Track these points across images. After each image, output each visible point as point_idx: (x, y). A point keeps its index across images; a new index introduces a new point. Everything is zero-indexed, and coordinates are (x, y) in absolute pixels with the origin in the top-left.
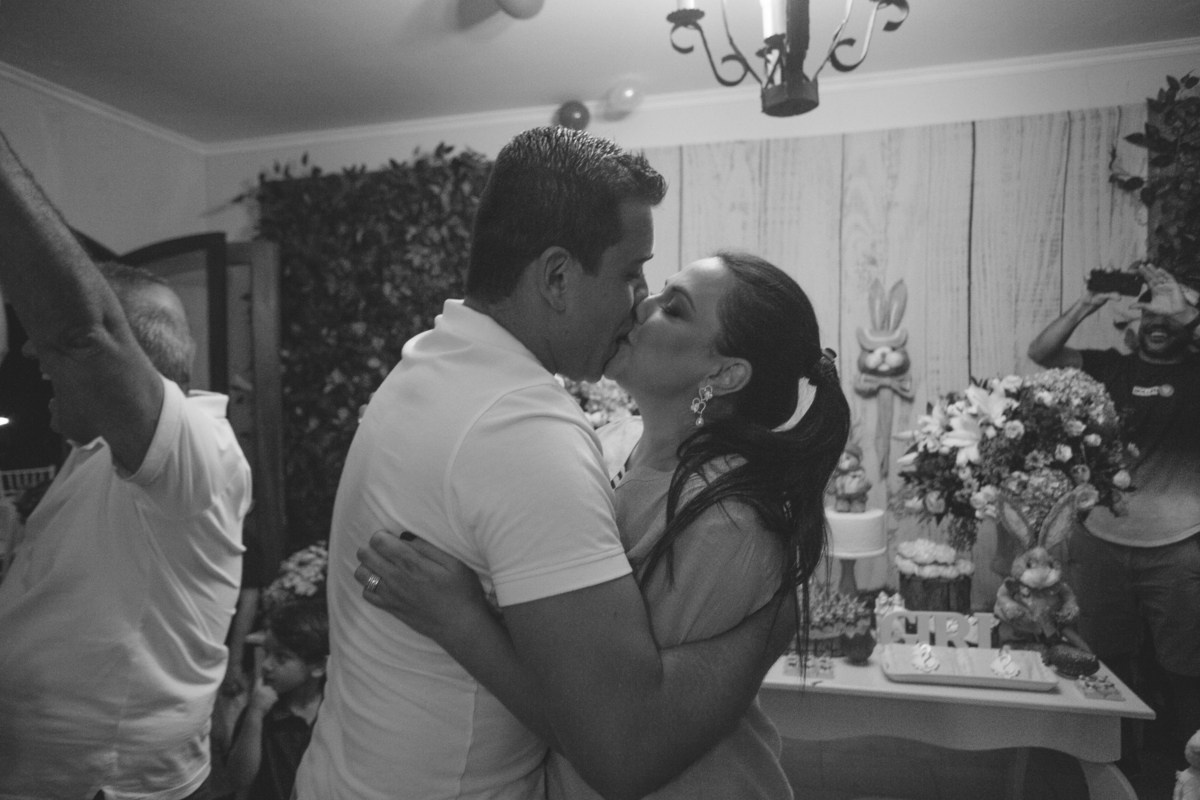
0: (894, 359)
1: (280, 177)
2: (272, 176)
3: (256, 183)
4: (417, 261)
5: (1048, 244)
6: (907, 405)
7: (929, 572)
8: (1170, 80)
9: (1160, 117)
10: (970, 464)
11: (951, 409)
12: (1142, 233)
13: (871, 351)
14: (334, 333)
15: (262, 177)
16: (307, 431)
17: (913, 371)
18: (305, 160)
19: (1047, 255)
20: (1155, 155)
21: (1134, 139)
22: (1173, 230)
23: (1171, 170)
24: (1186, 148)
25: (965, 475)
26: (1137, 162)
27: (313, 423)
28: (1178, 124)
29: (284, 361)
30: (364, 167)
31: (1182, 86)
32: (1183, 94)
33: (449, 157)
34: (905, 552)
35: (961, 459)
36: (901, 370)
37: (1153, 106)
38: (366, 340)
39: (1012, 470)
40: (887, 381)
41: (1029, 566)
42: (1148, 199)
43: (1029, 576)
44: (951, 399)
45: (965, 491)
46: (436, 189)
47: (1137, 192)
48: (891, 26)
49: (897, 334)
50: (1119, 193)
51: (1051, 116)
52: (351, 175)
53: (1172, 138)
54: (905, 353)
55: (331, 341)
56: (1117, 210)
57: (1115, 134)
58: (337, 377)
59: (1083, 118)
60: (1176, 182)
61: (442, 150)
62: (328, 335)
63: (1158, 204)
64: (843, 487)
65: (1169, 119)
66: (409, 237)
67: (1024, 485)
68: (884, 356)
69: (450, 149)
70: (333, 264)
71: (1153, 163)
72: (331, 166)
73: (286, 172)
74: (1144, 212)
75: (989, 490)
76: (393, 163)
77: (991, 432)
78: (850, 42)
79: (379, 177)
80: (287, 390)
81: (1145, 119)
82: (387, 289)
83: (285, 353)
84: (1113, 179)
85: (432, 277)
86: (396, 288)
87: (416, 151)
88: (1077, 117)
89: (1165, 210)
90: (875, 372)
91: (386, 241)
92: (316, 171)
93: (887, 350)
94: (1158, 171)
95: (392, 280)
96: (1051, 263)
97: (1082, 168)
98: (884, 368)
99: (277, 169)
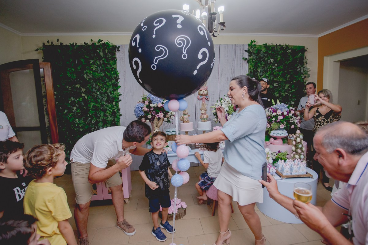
0: (206, 92)
1: (50, 44)
2: (46, 44)
3: (41, 45)
4: (94, 69)
5: (232, 70)
6: (208, 101)
8: (251, 41)
9: (250, 47)
10: (227, 111)
11: (222, 101)
12: (247, 69)
13: (201, 91)
14: (70, 87)
15: (44, 44)
16: (65, 113)
17: (209, 94)
18: (58, 40)
19: (232, 72)
20: (249, 54)
21: (246, 51)
22: (252, 68)
23: (251, 57)
24: (254, 54)
26: (246, 55)
27: (66, 111)
28: (253, 49)
29: (55, 95)
30: (76, 44)
31: (253, 42)
32: (253, 44)
33: (101, 43)
34: (215, 129)
36: (206, 95)
37: (249, 45)
38: (80, 89)
39: (234, 112)
40: (204, 97)
42: (248, 62)
44: (221, 99)
46: (98, 51)
47: (247, 61)
48: (222, 30)
49: (206, 87)
50: (244, 61)
51: (233, 45)
52: (72, 45)
53: (252, 51)
54: (207, 91)
55: (70, 89)
56: (243, 64)
57: (243, 50)
58: (72, 99)
59: (238, 46)
60: (253, 59)
61: (100, 41)
62: (69, 88)
63: (250, 63)
64: (203, 117)
65: (251, 47)
66: (91, 63)
68: (204, 91)
69: (102, 41)
70: (69, 69)
71: (249, 56)
72: (66, 42)
73: (52, 43)
74: (248, 64)
76: (85, 43)
77: (230, 105)
78: (216, 32)
79: (81, 46)
80: (57, 103)
81: (248, 48)
82: (85, 76)
83: (56, 93)
84: (243, 58)
85: (98, 73)
86: (88, 76)
87: (91, 41)
88: (237, 46)
89: (251, 65)
90: (202, 95)
91: (84, 63)
92: (61, 44)
93: (205, 90)
94: (250, 57)
95: (87, 73)
96: (233, 73)
97: (238, 55)
98: (204, 94)
99: (48, 42)
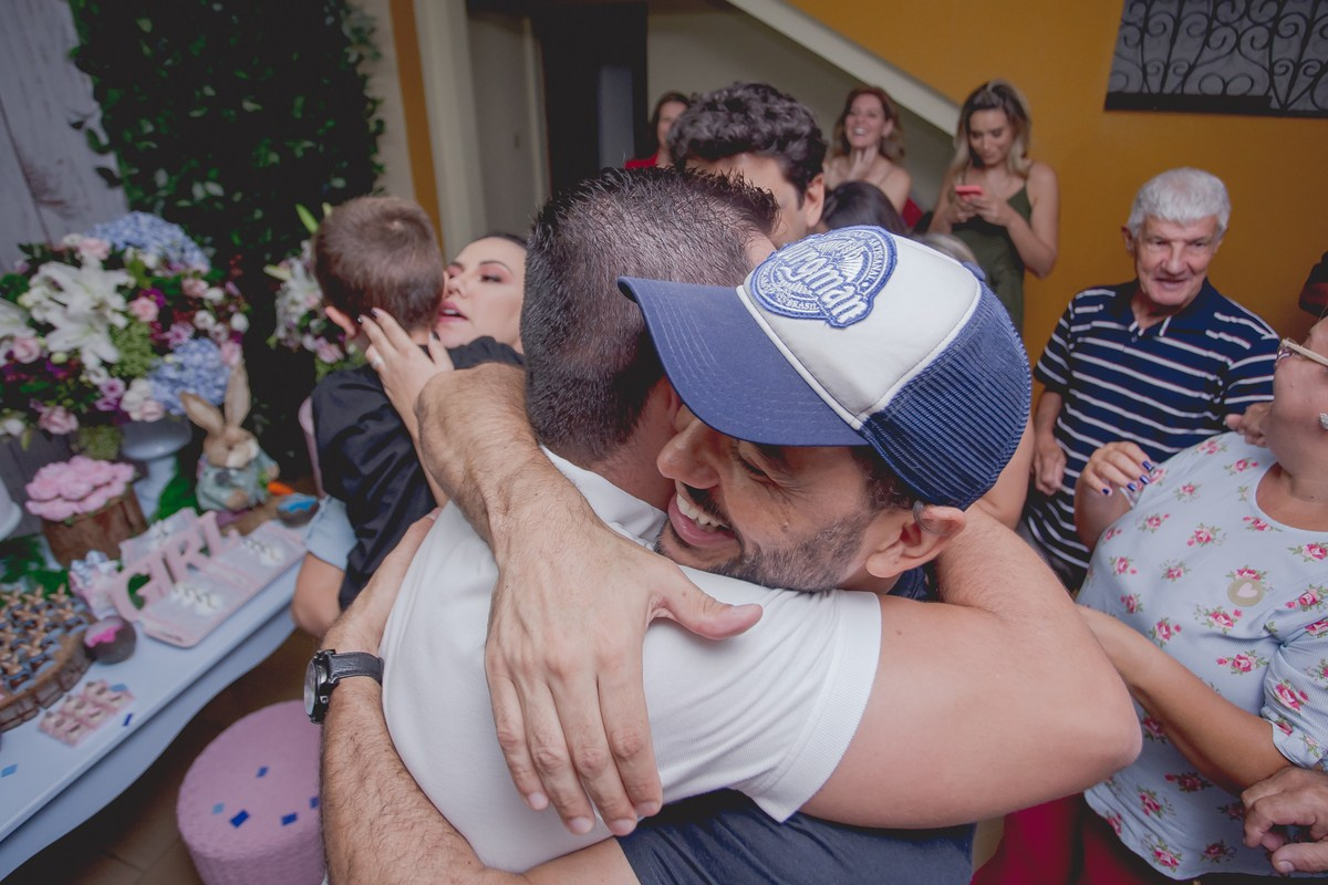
7: (95, 502)
10: (106, 364)
25: (101, 379)
35: (90, 361)
39: (160, 356)
41: (230, 448)
43: (234, 460)
45: (111, 396)
67: (181, 367)
75: (141, 387)
77: (116, 319)
